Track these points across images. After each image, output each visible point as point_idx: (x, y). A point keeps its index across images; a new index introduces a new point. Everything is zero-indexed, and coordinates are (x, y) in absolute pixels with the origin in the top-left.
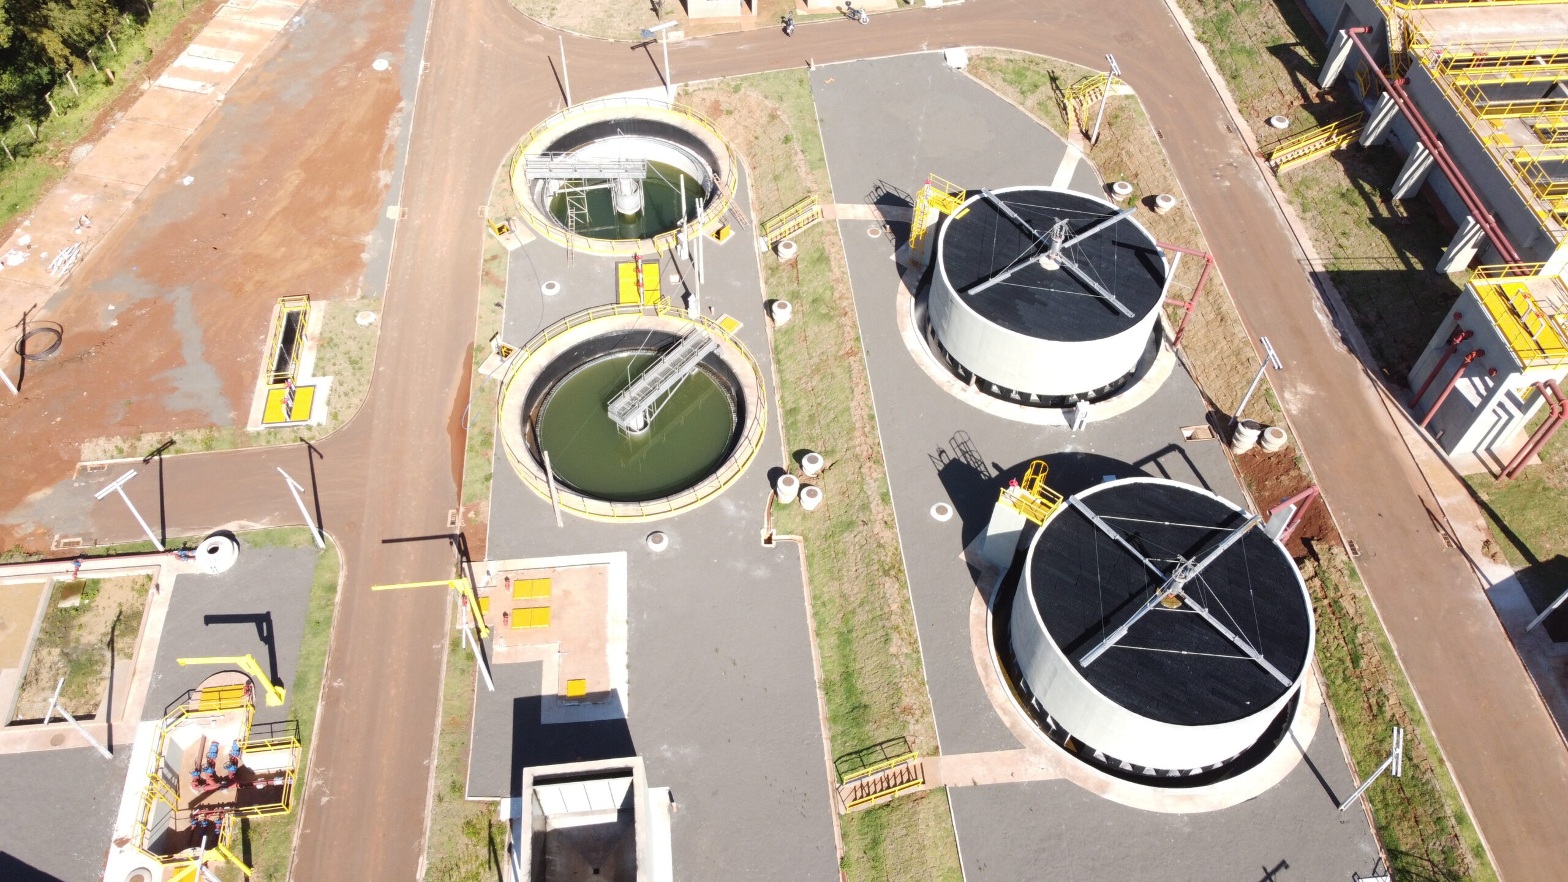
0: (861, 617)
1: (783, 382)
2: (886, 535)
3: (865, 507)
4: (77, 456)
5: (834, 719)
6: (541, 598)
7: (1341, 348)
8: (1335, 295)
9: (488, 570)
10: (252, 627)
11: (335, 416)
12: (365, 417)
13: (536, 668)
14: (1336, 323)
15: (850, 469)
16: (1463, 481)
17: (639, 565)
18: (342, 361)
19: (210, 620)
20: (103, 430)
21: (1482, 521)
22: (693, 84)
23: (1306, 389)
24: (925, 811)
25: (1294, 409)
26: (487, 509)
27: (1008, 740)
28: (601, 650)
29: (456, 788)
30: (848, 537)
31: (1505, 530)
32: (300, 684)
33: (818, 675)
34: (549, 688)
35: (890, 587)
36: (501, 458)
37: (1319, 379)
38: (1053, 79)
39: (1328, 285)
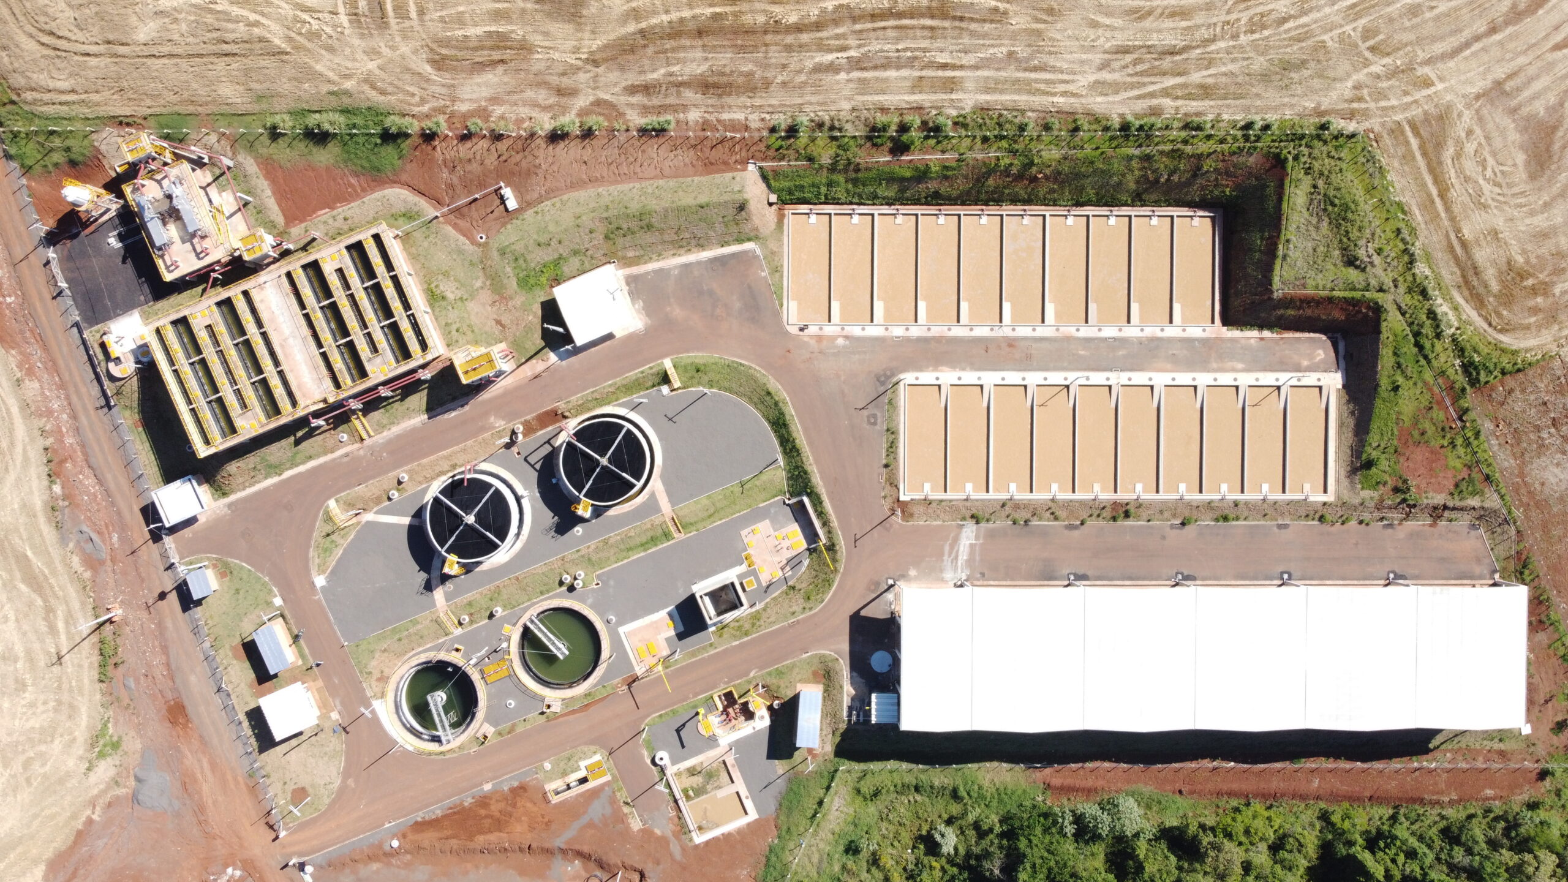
0: (622, 547)
1: (529, 600)
2: (593, 547)
3: (583, 556)
4: (641, 830)
5: (656, 545)
6: (644, 648)
7: (467, 408)
8: (439, 410)
9: (639, 670)
10: (681, 733)
11: (595, 753)
12: (592, 742)
13: (668, 640)
14: (454, 409)
15: (567, 566)
16: (518, 367)
17: (621, 622)
18: (572, 762)
19: (683, 746)
20: (628, 828)
21: (534, 361)
22: (369, 693)
23: (492, 419)
24: (681, 514)
25: (503, 423)
26: (615, 681)
27: (653, 495)
28: (656, 622)
29: (711, 645)
30: (594, 559)
31: (536, 354)
32: (696, 707)
33: (643, 554)
34: (672, 633)
35: (611, 541)
36: (595, 685)
37: (486, 414)
38: (328, 535)
39: (434, 413)
